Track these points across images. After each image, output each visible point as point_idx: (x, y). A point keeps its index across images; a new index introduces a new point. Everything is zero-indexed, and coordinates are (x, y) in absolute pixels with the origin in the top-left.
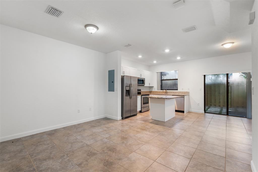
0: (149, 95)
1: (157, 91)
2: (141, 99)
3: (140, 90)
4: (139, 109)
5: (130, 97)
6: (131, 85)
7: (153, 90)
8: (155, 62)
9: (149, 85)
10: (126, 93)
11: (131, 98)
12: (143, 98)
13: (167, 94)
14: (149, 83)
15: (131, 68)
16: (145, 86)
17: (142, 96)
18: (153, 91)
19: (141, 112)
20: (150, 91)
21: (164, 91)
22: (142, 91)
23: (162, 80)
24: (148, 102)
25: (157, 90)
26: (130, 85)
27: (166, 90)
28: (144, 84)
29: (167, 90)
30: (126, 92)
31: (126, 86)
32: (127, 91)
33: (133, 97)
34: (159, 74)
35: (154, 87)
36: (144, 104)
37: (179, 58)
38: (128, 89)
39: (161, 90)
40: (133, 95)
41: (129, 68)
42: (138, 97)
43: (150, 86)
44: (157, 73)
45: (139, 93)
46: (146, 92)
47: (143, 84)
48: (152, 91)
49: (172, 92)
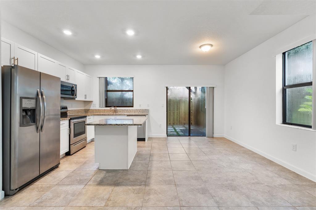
1: (98, 110)
2: (70, 127)
3: (67, 108)
4: (64, 149)
5: (37, 128)
6: (40, 97)
7: (92, 108)
8: (98, 57)
9: (86, 98)
10: (23, 117)
11: (39, 129)
12: (74, 124)
13: (118, 114)
14: (86, 95)
15: (40, 55)
16: (76, 99)
17: (72, 121)
19: (68, 154)
20: (85, 110)
21: (112, 109)
22: (68, 109)
23: (107, 91)
24: (83, 130)
25: (100, 107)
26: (38, 95)
27: (115, 107)
28: (76, 95)
29: (117, 107)
30: (24, 114)
31: (21, 98)
32: (25, 111)
33: (48, 126)
34: (103, 81)
35: (93, 103)
36: (75, 135)
37: (139, 57)
38: (29, 104)
39: (106, 107)
40: (49, 120)
41: (36, 53)
42: (61, 122)
43: (87, 100)
44: (98, 78)
45: (64, 115)
46: (78, 111)
47: (73, 95)
48: (89, 109)
49: (125, 110)
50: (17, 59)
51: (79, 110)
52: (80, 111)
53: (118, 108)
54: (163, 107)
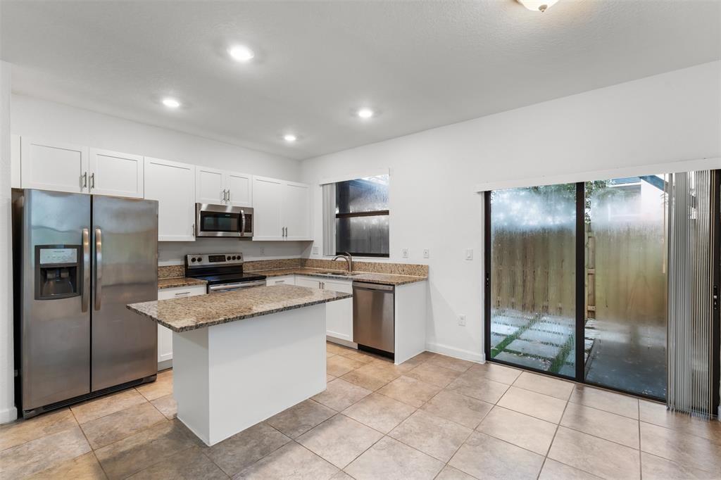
0: (263, 278)
1: (321, 261)
3: (239, 258)
7: (312, 257)
9: (285, 236)
14: (284, 229)
15: (149, 160)
16: (254, 239)
17: (212, 288)
18: (310, 258)
20: (301, 259)
25: (322, 253)
28: (250, 231)
34: (332, 192)
37: (365, 114)
39: (338, 254)
41: (139, 158)
43: (289, 239)
44: (321, 188)
47: (241, 230)
48: (307, 260)
49: (369, 263)
50: (93, 176)
51: (284, 260)
52: (284, 262)
53: (355, 259)
54: (469, 259)
